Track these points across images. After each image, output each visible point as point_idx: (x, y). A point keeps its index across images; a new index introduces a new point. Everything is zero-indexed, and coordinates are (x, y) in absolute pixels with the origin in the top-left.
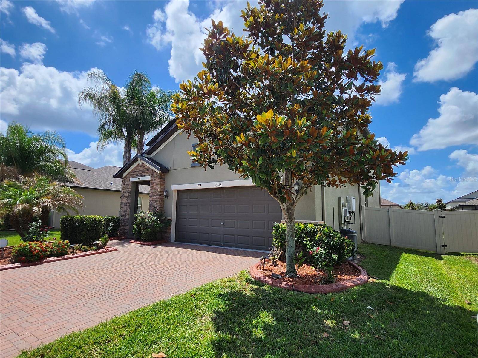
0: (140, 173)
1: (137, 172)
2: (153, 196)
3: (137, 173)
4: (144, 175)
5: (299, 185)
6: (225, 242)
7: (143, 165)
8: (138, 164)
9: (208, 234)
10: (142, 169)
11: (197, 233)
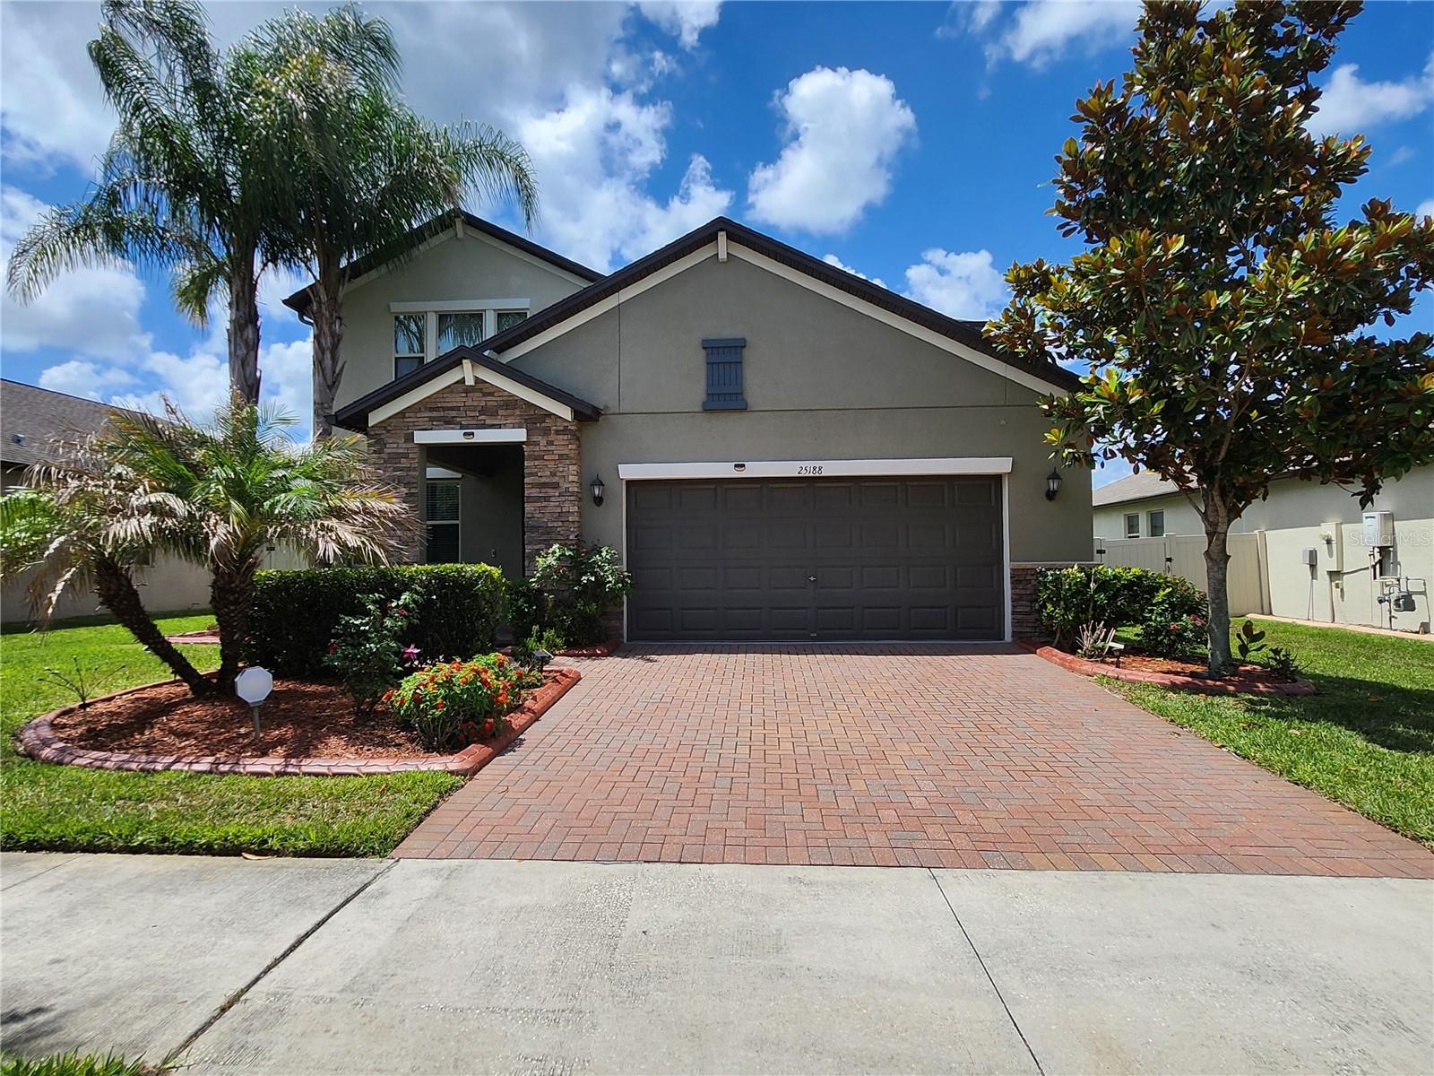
0: (473, 414)
1: (452, 409)
2: (547, 499)
3: (454, 413)
4: (488, 422)
5: (1060, 479)
6: (822, 629)
7: (480, 386)
8: (459, 378)
9: (757, 611)
10: (477, 400)
11: (715, 609)
